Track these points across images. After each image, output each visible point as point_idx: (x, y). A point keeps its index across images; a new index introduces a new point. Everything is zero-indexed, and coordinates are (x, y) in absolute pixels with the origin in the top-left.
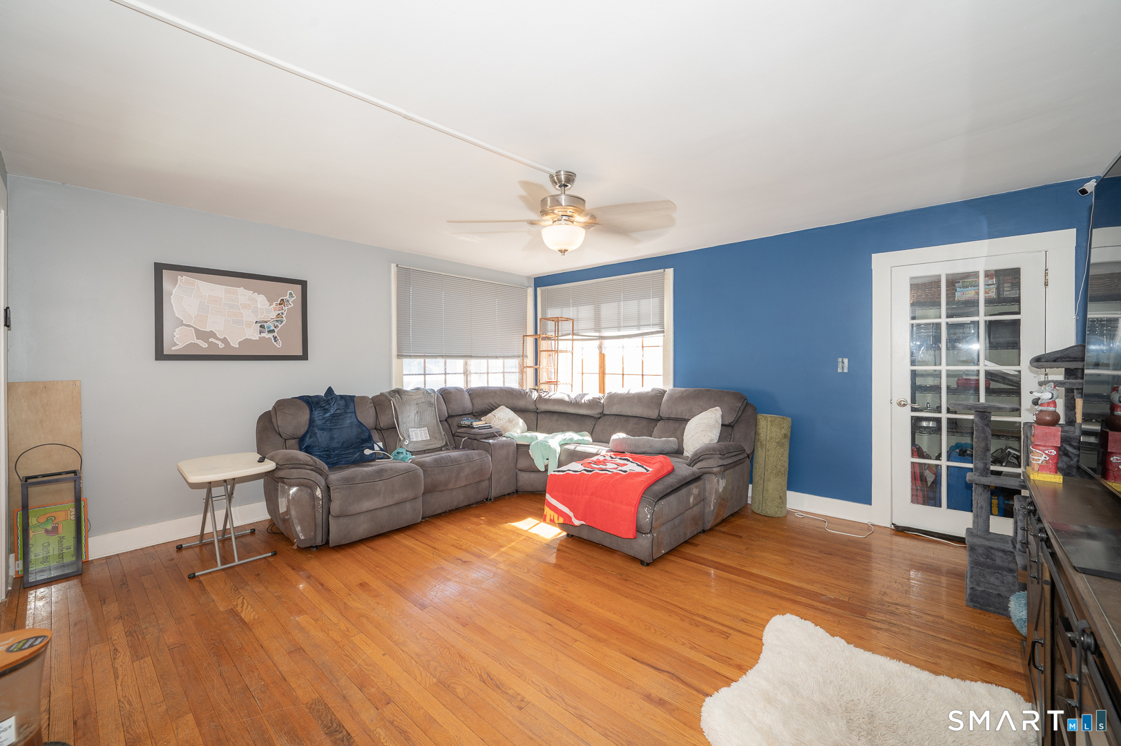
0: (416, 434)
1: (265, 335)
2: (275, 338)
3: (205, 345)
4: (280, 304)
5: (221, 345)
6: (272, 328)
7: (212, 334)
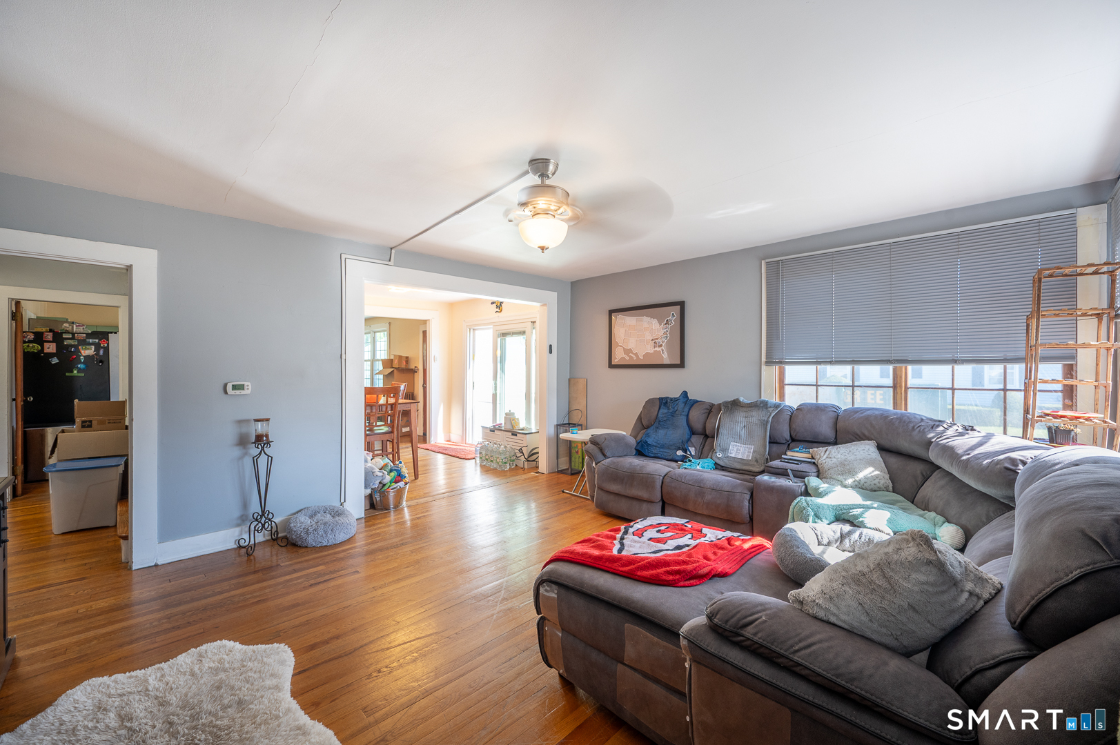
0: (737, 450)
1: (658, 349)
2: (663, 350)
3: (627, 358)
4: (666, 324)
5: (635, 358)
6: (661, 343)
7: (630, 351)
